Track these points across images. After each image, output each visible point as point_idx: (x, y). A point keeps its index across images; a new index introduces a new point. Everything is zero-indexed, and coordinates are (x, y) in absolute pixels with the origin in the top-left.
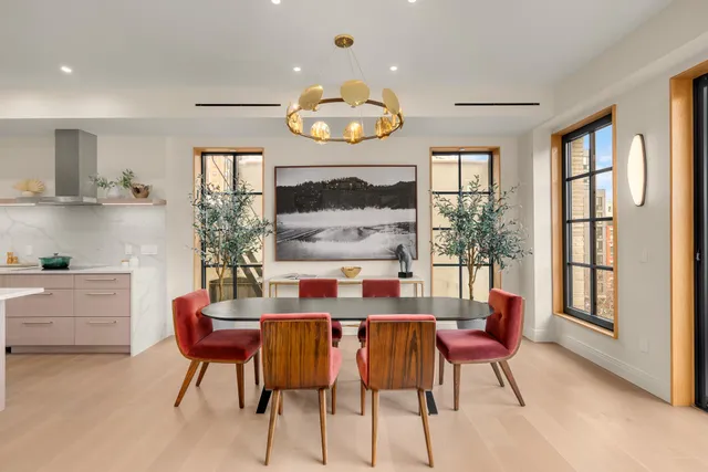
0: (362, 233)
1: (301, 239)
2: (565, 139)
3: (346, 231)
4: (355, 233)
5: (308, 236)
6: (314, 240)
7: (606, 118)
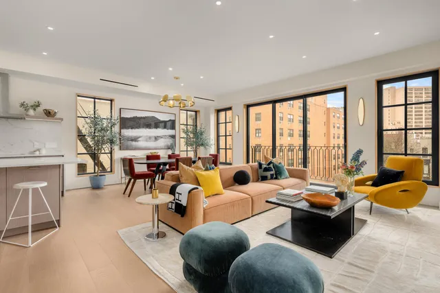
0: (156, 138)
1: (132, 140)
2: (218, 111)
3: (150, 138)
4: (154, 139)
5: (135, 139)
6: (138, 141)
7: (230, 109)
